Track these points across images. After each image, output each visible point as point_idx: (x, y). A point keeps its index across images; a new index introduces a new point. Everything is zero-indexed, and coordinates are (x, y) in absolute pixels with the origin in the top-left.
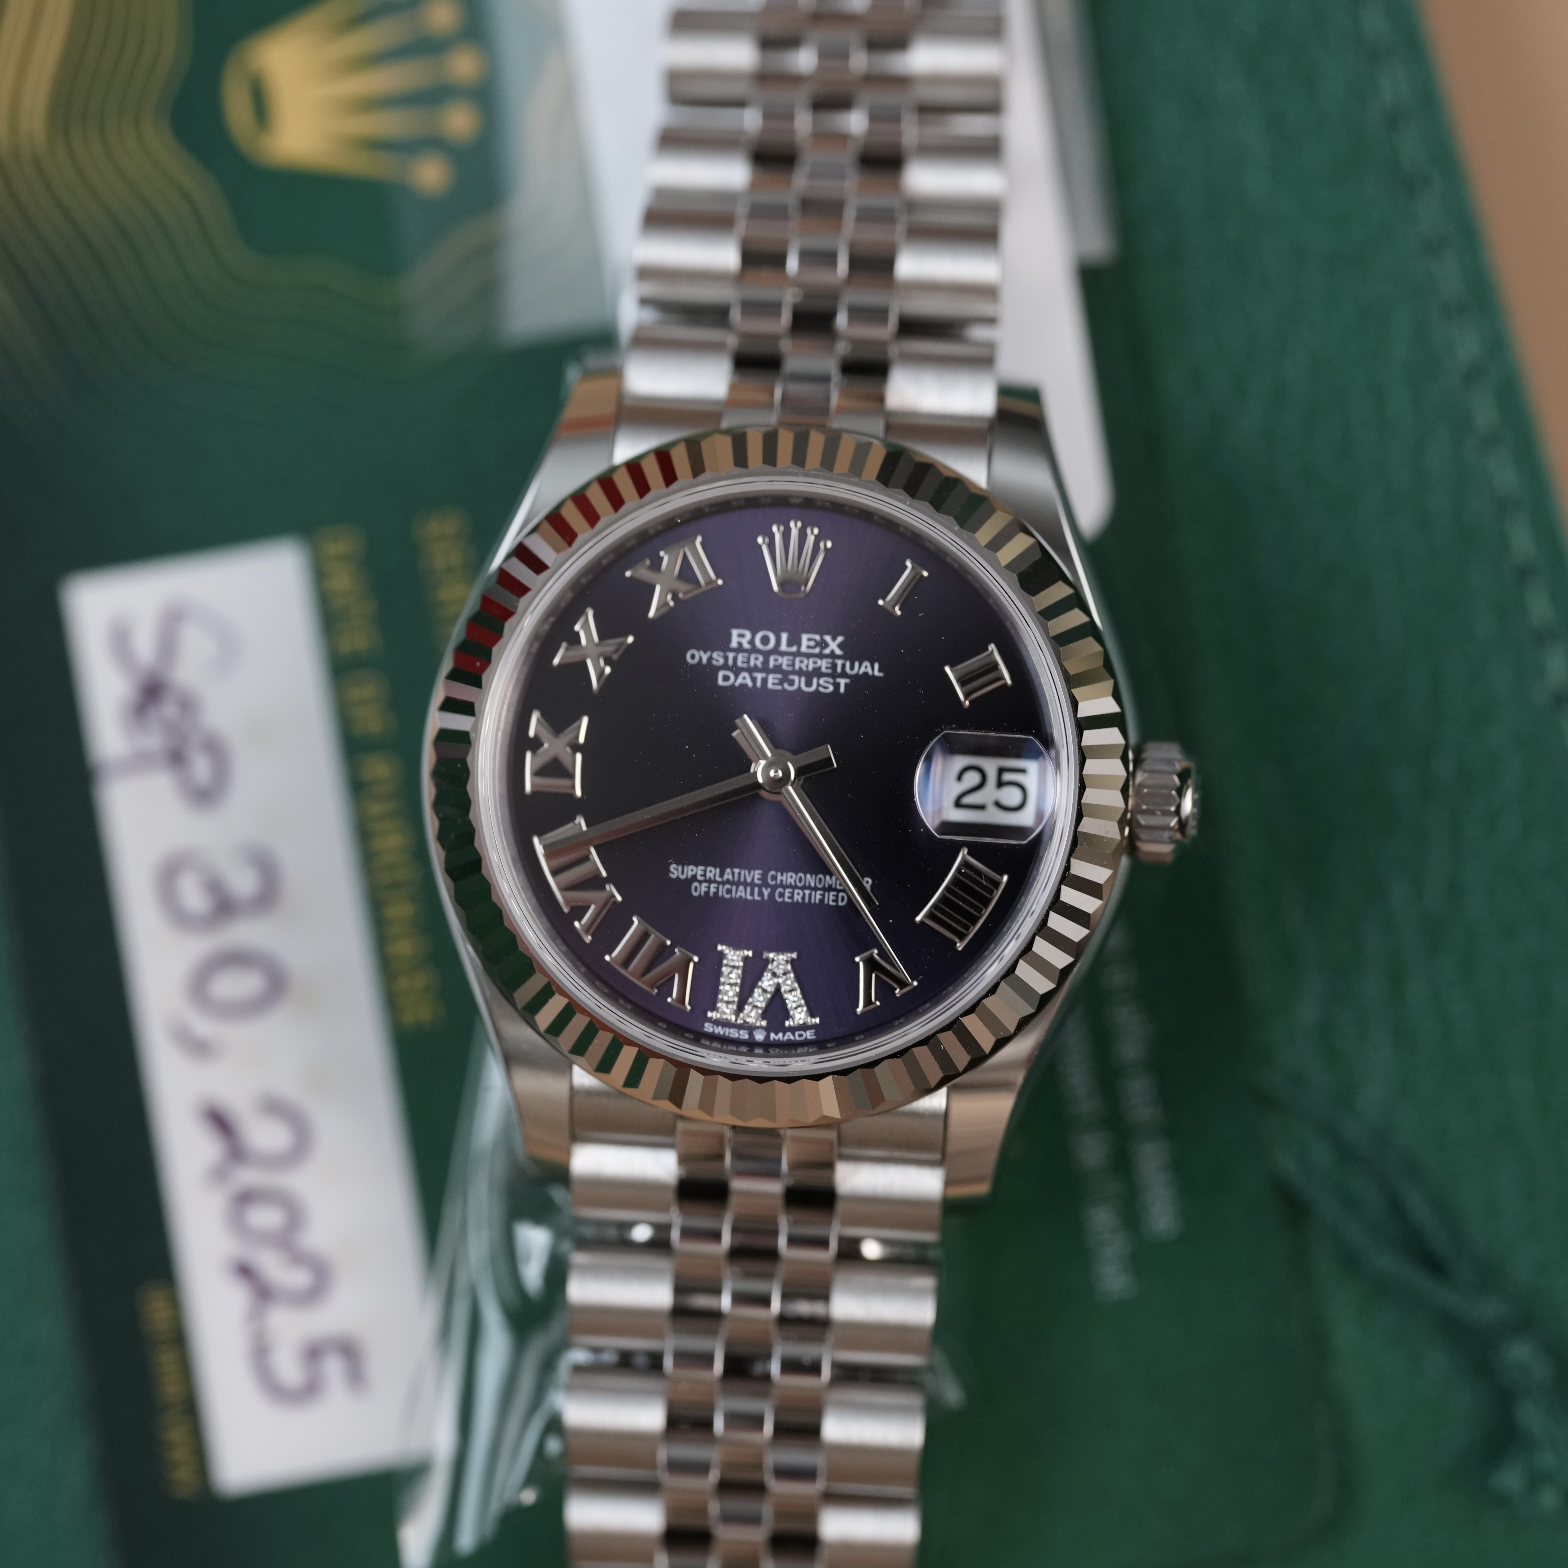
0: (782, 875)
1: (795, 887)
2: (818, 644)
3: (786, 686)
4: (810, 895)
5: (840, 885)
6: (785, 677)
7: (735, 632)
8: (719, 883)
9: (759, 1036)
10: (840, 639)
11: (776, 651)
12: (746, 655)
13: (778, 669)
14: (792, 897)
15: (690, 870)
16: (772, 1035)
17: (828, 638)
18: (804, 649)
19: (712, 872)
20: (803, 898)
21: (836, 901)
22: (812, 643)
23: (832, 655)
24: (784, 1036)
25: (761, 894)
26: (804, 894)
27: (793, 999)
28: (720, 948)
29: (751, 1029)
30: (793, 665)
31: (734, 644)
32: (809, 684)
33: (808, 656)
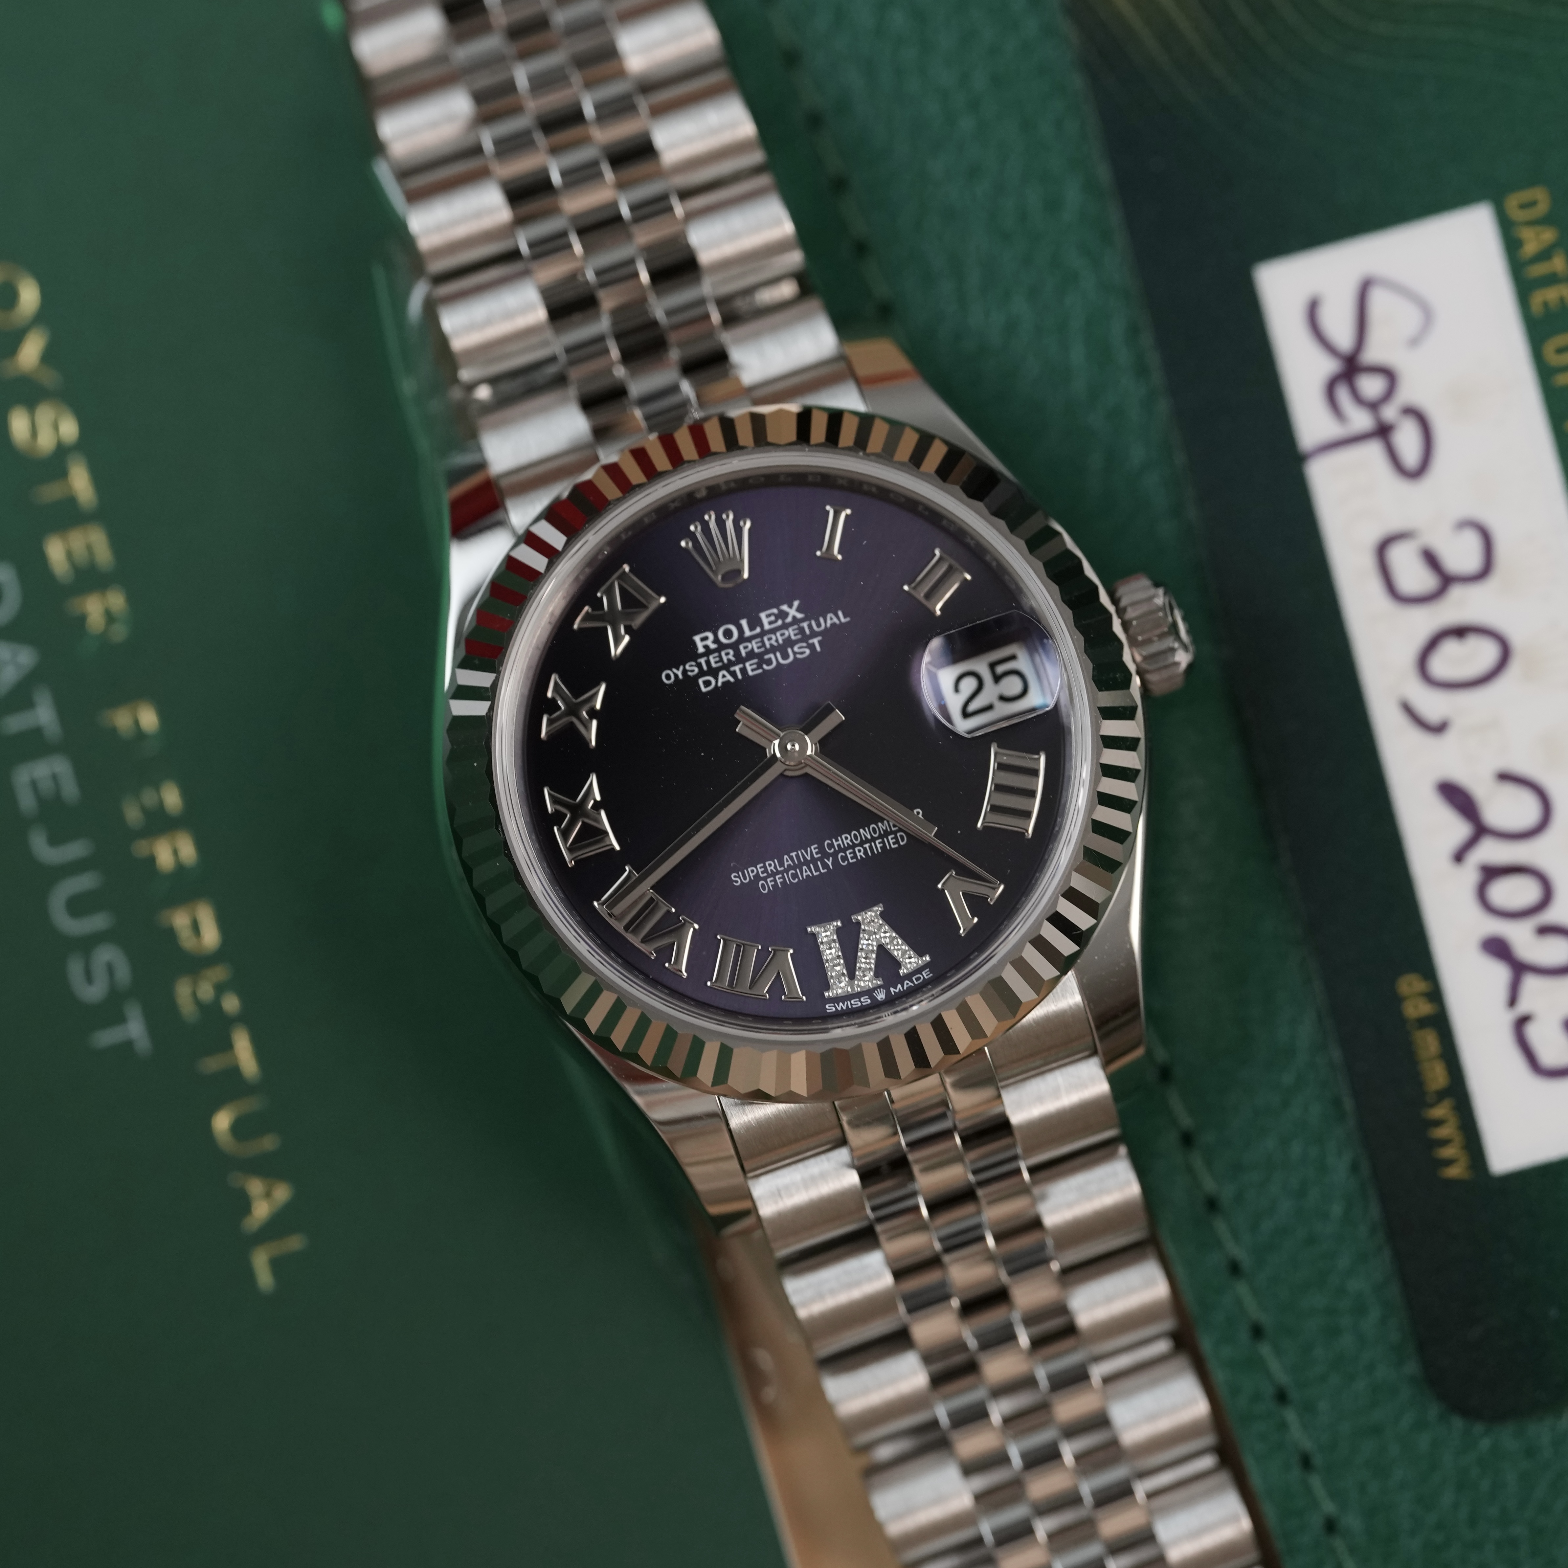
0: (837, 840)
1: (854, 846)
2: (777, 617)
3: (765, 667)
4: (871, 847)
7: (697, 638)
9: (881, 996)
10: (796, 603)
11: (742, 639)
12: (716, 654)
13: (751, 655)
14: (855, 856)
15: (751, 872)
16: (892, 989)
17: (785, 608)
18: (767, 627)
19: (771, 865)
20: (866, 852)
21: (897, 842)
22: (773, 618)
23: (795, 621)
24: (903, 987)
25: (825, 866)
26: (865, 849)
27: (898, 949)
28: (809, 929)
29: (869, 992)
30: (764, 645)
31: (701, 650)
32: (785, 656)
33: (773, 631)
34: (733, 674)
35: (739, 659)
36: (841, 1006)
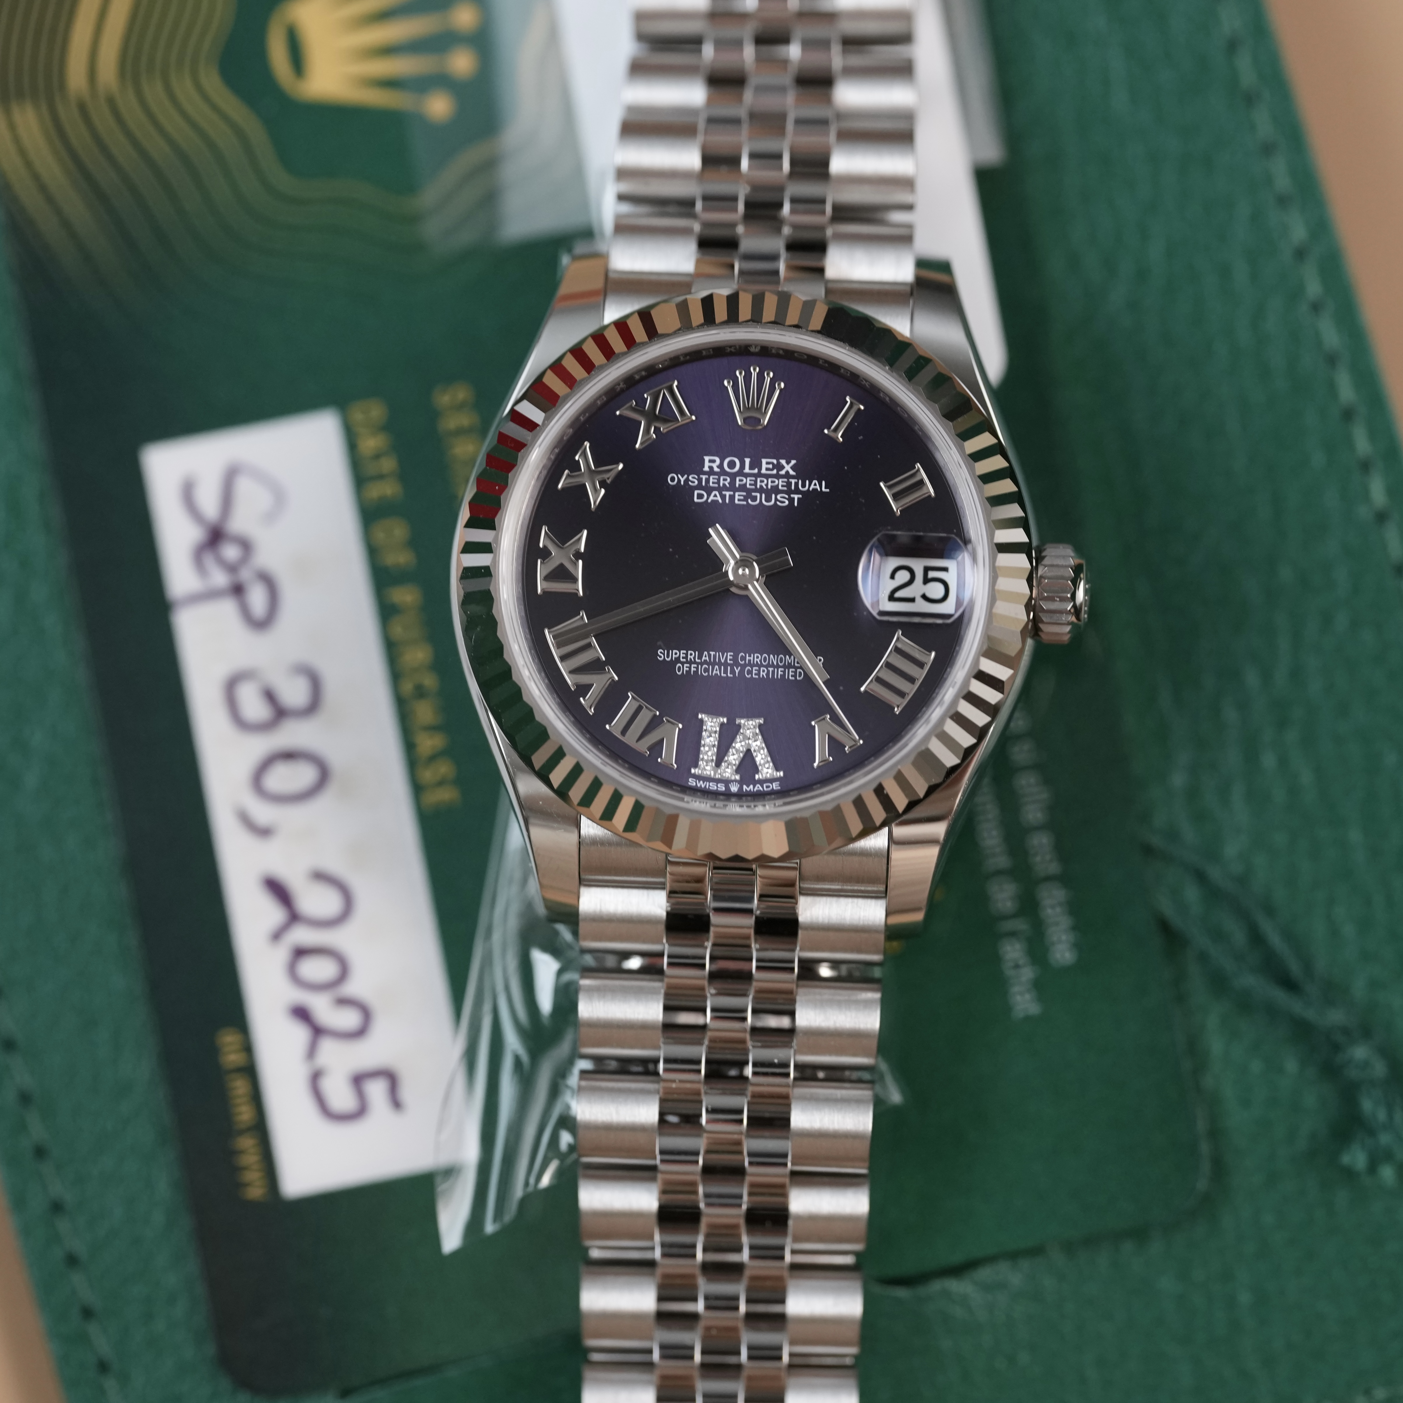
0: (750, 656)
1: (760, 666)
2: (774, 467)
3: (749, 501)
4: (773, 672)
5: (798, 663)
6: (749, 494)
7: (707, 459)
8: (698, 664)
9: (734, 788)
10: (793, 462)
11: (741, 473)
12: (717, 477)
13: (743, 488)
14: (758, 674)
15: (675, 654)
16: (745, 787)
17: (783, 462)
18: (763, 471)
19: (692, 655)
20: (768, 674)
21: (795, 676)
22: (771, 466)
23: (787, 475)
24: (754, 787)
25: (733, 672)
26: (768, 671)
27: (761, 757)
28: (700, 716)
29: (727, 782)
30: (755, 484)
31: (706, 469)
32: (768, 500)
33: (767, 477)
34: (723, 497)
35: (732, 488)
36: (701, 784)
